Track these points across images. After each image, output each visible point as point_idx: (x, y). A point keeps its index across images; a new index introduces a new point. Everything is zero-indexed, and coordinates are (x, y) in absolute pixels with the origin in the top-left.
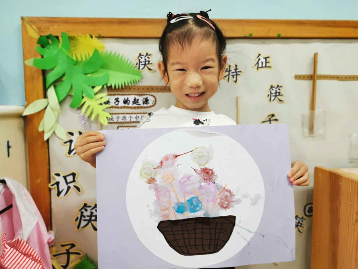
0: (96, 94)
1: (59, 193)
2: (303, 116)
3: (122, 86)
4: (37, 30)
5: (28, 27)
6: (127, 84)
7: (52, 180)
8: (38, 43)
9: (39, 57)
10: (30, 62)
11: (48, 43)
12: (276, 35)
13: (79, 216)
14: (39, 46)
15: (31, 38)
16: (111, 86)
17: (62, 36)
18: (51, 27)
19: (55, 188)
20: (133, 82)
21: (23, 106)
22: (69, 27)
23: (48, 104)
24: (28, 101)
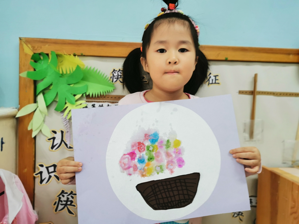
0: (77, 101)
1: (42, 181)
2: (245, 124)
3: (98, 95)
4: (31, 49)
5: (25, 46)
6: (102, 94)
7: (36, 170)
8: (32, 59)
9: (32, 70)
10: (24, 75)
11: (40, 59)
12: (224, 59)
13: (57, 201)
14: (32, 61)
15: (26, 55)
16: (89, 95)
17: (51, 54)
18: (43, 46)
19: (38, 176)
20: (108, 92)
21: (16, 108)
22: (57, 47)
23: (38, 107)
24: (21, 105)
